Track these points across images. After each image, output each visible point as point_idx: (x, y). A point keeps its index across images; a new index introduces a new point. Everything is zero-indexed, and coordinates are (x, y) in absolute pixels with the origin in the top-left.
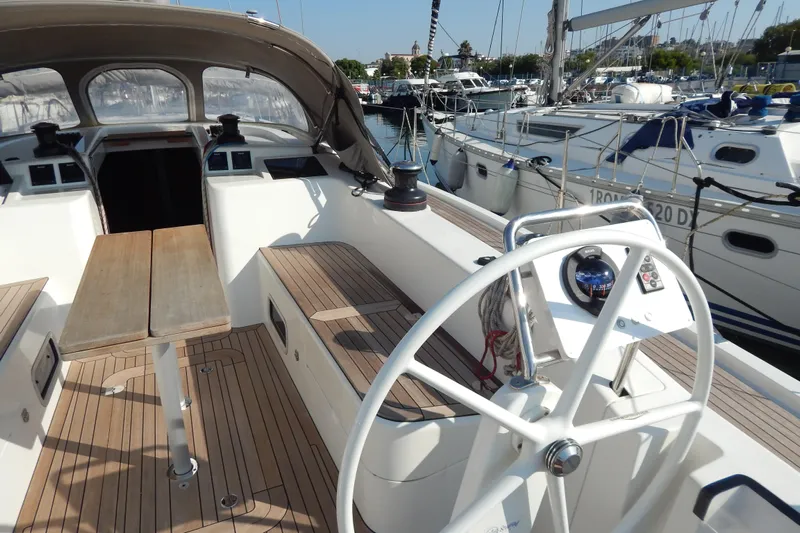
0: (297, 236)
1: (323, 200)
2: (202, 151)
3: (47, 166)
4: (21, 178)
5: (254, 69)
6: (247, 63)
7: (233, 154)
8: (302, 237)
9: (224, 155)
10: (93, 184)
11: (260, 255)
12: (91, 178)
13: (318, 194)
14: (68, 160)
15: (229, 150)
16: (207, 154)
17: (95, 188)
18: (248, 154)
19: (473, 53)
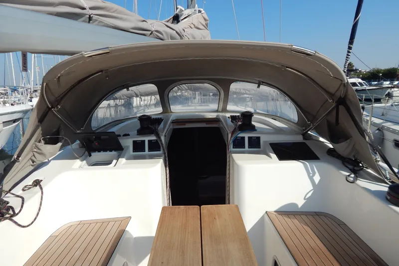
0: (295, 205)
1: (317, 178)
2: (230, 135)
3: (142, 141)
4: (128, 147)
5: (263, 82)
6: (259, 79)
7: (250, 138)
8: (300, 206)
9: (243, 138)
10: (165, 154)
11: (266, 217)
12: (164, 150)
13: (314, 174)
14: (153, 138)
15: (246, 136)
16: (232, 138)
17: (165, 157)
18: (258, 138)
19: (354, 68)
